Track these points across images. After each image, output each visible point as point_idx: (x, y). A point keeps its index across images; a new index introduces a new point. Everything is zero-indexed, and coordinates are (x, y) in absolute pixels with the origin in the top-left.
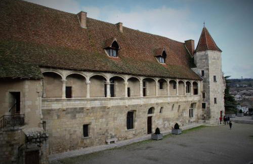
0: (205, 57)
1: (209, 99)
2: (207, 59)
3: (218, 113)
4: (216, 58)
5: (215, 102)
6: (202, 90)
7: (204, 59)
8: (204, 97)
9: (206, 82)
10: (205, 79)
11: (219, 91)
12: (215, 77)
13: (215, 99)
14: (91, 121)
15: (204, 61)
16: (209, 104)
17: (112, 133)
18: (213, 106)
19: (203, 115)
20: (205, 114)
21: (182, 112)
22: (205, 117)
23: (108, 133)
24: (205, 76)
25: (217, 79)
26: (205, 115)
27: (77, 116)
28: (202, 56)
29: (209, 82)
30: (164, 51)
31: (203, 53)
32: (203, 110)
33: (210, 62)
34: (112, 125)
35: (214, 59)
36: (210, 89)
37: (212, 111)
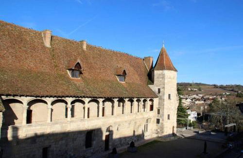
0: (162, 76)
1: (163, 115)
2: (163, 78)
3: (170, 128)
4: (172, 77)
5: (169, 118)
6: (157, 107)
7: (161, 78)
8: (159, 113)
9: (162, 100)
10: (161, 97)
11: (173, 108)
12: (169, 95)
13: (169, 115)
14: (50, 144)
15: (161, 79)
16: (163, 120)
17: (70, 153)
18: (167, 122)
19: (157, 130)
20: (159, 128)
21: (138, 128)
22: (158, 132)
23: (67, 154)
24: (161, 94)
25: (171, 97)
26: (159, 130)
27: (37, 141)
28: (160, 75)
29: (164, 100)
30: (124, 71)
31: (160, 72)
32: (157, 125)
33: (166, 81)
34: (71, 146)
35: (170, 78)
36: (165, 106)
37: (165, 126)
